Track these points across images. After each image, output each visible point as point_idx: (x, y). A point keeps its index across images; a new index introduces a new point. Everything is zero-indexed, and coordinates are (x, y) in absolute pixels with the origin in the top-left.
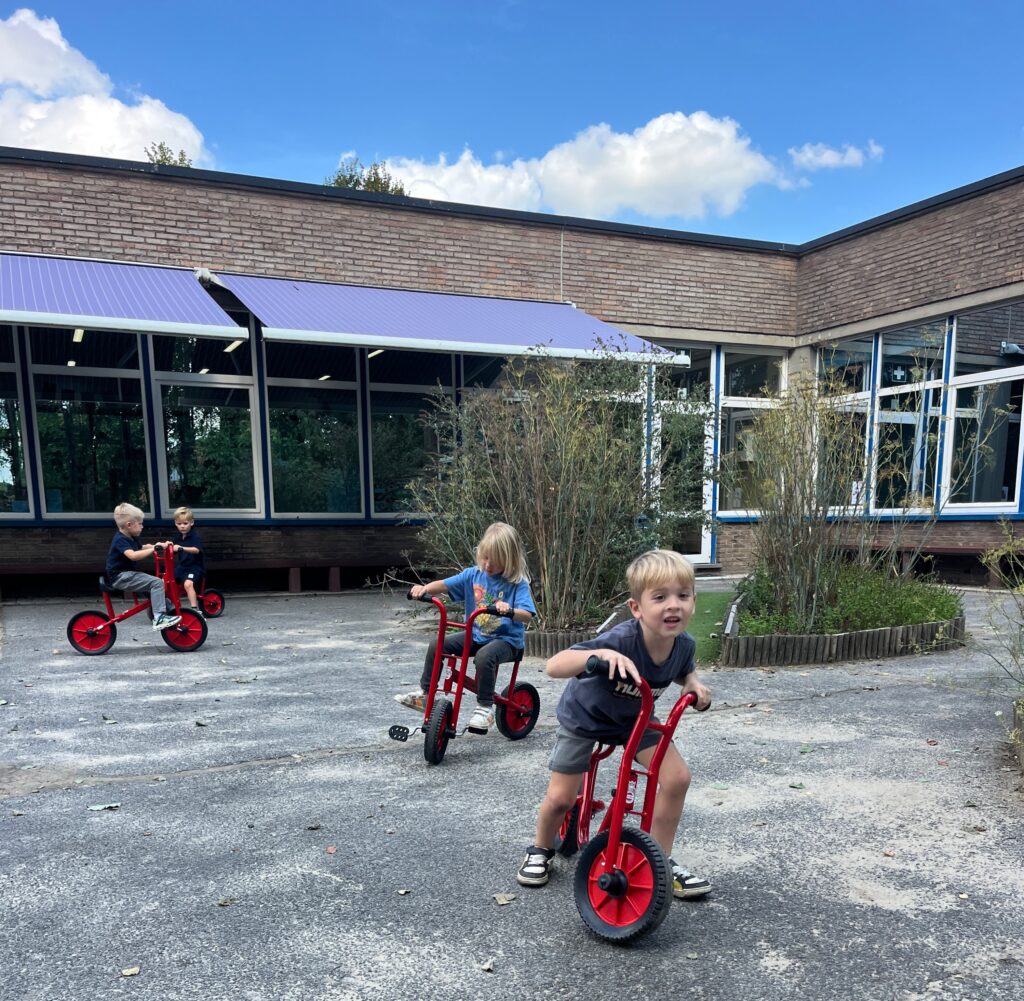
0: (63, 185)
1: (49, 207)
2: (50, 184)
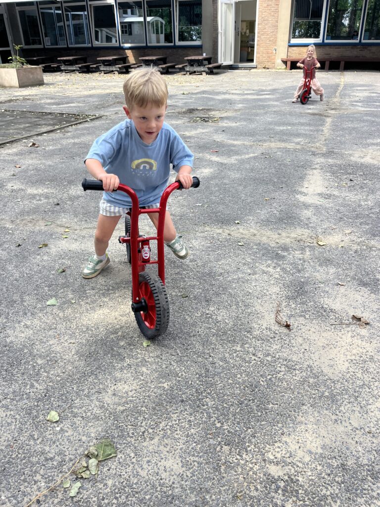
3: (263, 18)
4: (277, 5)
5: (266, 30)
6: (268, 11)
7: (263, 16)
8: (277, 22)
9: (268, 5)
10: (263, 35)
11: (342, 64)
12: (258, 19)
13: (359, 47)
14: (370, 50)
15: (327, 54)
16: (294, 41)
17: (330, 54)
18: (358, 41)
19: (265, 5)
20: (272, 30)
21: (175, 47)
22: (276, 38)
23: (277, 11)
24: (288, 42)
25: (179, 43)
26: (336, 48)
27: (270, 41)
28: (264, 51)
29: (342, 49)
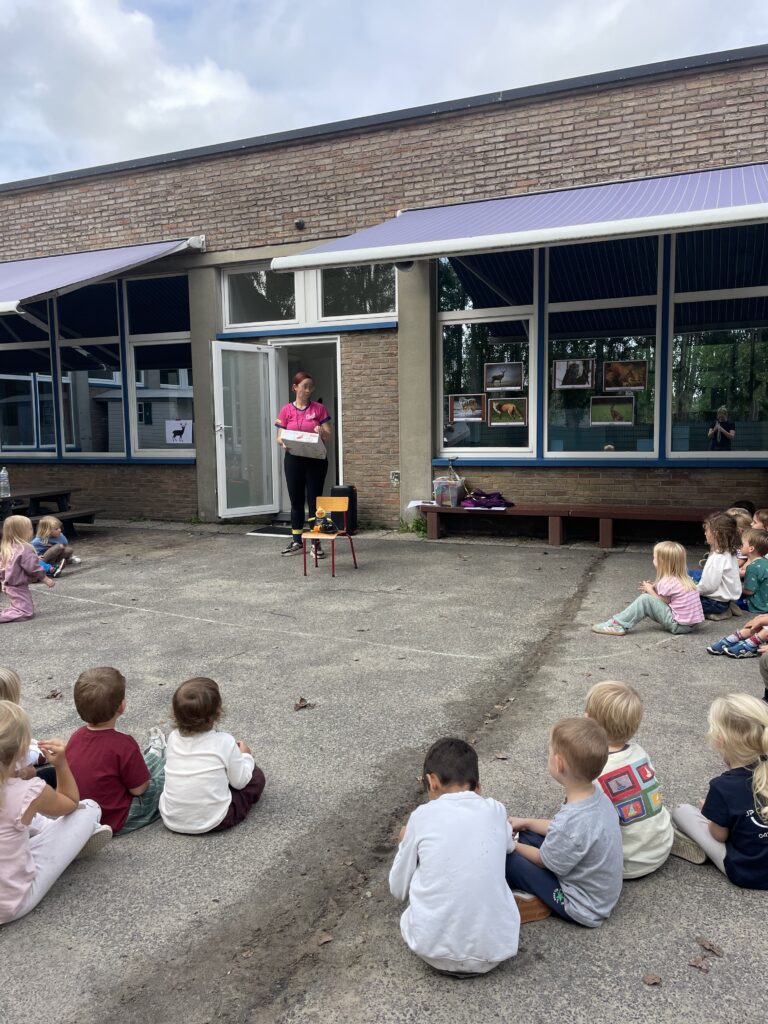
0: (728, 87)
1: (710, 116)
2: (714, 90)
3: (355, 390)
4: (391, 354)
5: (367, 423)
6: (368, 371)
7: (355, 385)
8: (397, 402)
9: (366, 356)
10: (356, 435)
11: (605, 528)
12: (343, 393)
13: (660, 472)
14: (699, 482)
15: (558, 493)
16: (451, 453)
17: (564, 493)
18: (654, 455)
19: (359, 356)
20: (382, 423)
21: (130, 463)
22: (396, 443)
23: (391, 372)
24: (429, 457)
25: (137, 453)
26: (581, 476)
27: (379, 452)
28: (365, 479)
29: (602, 479)
